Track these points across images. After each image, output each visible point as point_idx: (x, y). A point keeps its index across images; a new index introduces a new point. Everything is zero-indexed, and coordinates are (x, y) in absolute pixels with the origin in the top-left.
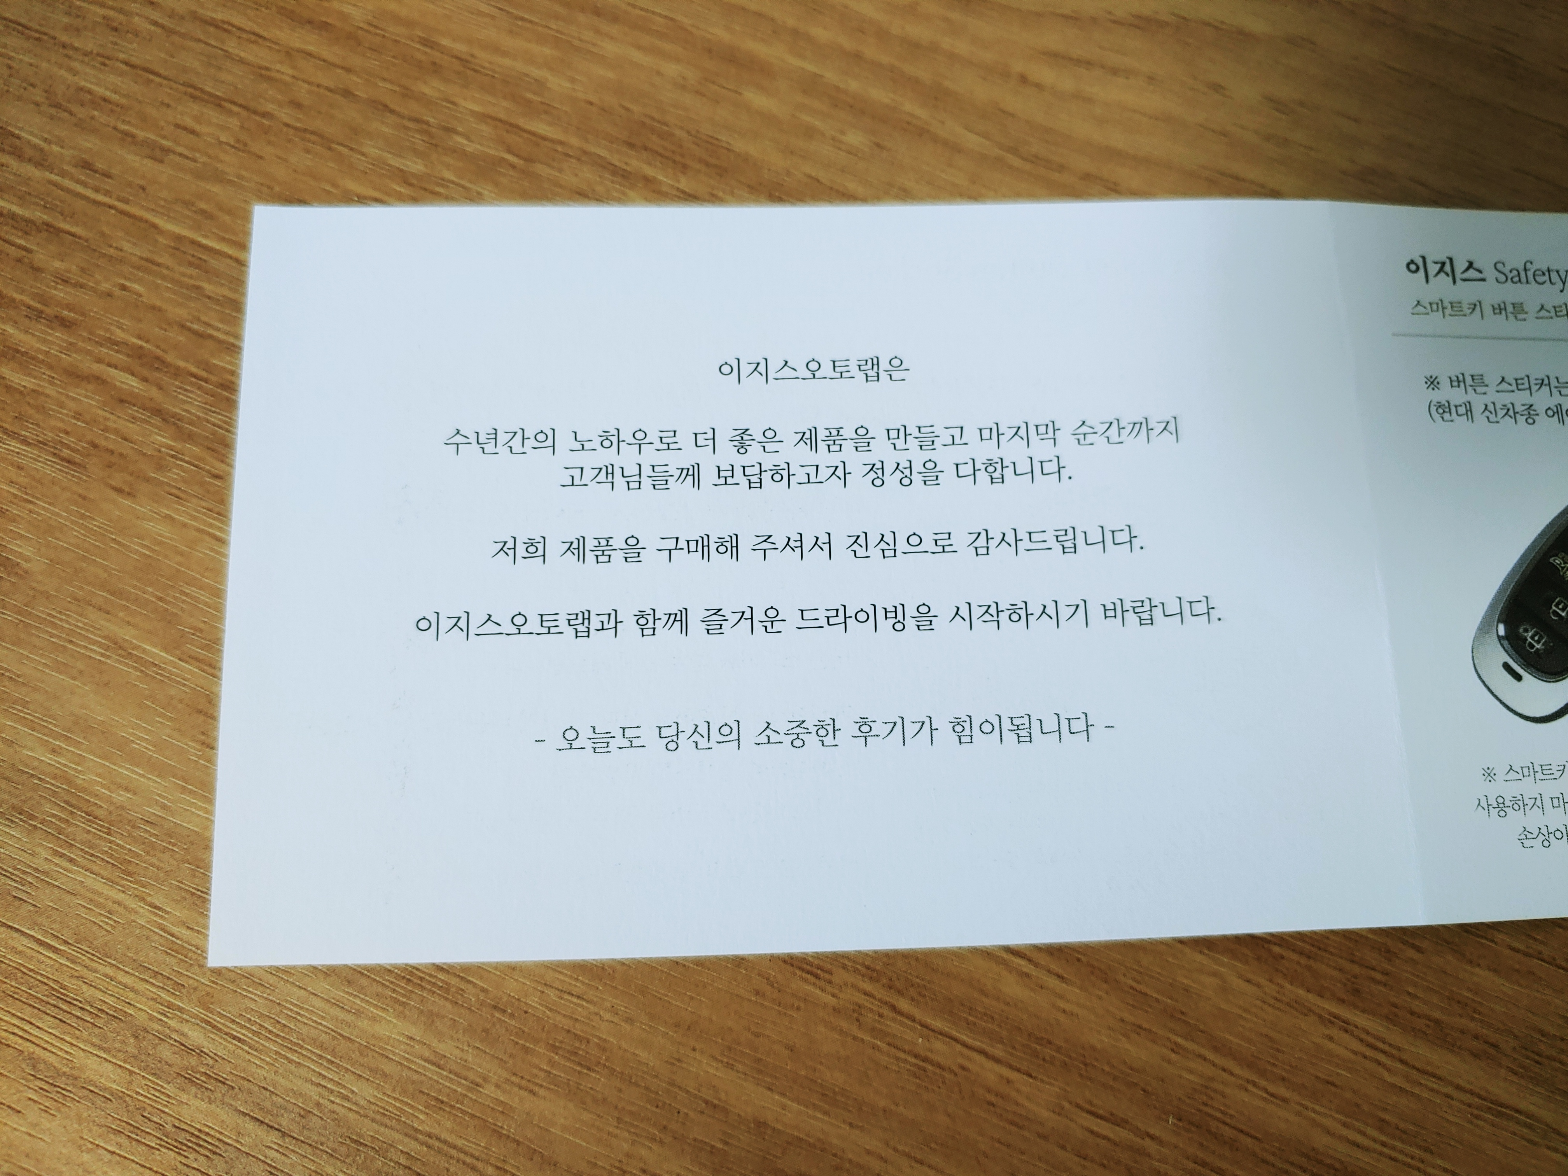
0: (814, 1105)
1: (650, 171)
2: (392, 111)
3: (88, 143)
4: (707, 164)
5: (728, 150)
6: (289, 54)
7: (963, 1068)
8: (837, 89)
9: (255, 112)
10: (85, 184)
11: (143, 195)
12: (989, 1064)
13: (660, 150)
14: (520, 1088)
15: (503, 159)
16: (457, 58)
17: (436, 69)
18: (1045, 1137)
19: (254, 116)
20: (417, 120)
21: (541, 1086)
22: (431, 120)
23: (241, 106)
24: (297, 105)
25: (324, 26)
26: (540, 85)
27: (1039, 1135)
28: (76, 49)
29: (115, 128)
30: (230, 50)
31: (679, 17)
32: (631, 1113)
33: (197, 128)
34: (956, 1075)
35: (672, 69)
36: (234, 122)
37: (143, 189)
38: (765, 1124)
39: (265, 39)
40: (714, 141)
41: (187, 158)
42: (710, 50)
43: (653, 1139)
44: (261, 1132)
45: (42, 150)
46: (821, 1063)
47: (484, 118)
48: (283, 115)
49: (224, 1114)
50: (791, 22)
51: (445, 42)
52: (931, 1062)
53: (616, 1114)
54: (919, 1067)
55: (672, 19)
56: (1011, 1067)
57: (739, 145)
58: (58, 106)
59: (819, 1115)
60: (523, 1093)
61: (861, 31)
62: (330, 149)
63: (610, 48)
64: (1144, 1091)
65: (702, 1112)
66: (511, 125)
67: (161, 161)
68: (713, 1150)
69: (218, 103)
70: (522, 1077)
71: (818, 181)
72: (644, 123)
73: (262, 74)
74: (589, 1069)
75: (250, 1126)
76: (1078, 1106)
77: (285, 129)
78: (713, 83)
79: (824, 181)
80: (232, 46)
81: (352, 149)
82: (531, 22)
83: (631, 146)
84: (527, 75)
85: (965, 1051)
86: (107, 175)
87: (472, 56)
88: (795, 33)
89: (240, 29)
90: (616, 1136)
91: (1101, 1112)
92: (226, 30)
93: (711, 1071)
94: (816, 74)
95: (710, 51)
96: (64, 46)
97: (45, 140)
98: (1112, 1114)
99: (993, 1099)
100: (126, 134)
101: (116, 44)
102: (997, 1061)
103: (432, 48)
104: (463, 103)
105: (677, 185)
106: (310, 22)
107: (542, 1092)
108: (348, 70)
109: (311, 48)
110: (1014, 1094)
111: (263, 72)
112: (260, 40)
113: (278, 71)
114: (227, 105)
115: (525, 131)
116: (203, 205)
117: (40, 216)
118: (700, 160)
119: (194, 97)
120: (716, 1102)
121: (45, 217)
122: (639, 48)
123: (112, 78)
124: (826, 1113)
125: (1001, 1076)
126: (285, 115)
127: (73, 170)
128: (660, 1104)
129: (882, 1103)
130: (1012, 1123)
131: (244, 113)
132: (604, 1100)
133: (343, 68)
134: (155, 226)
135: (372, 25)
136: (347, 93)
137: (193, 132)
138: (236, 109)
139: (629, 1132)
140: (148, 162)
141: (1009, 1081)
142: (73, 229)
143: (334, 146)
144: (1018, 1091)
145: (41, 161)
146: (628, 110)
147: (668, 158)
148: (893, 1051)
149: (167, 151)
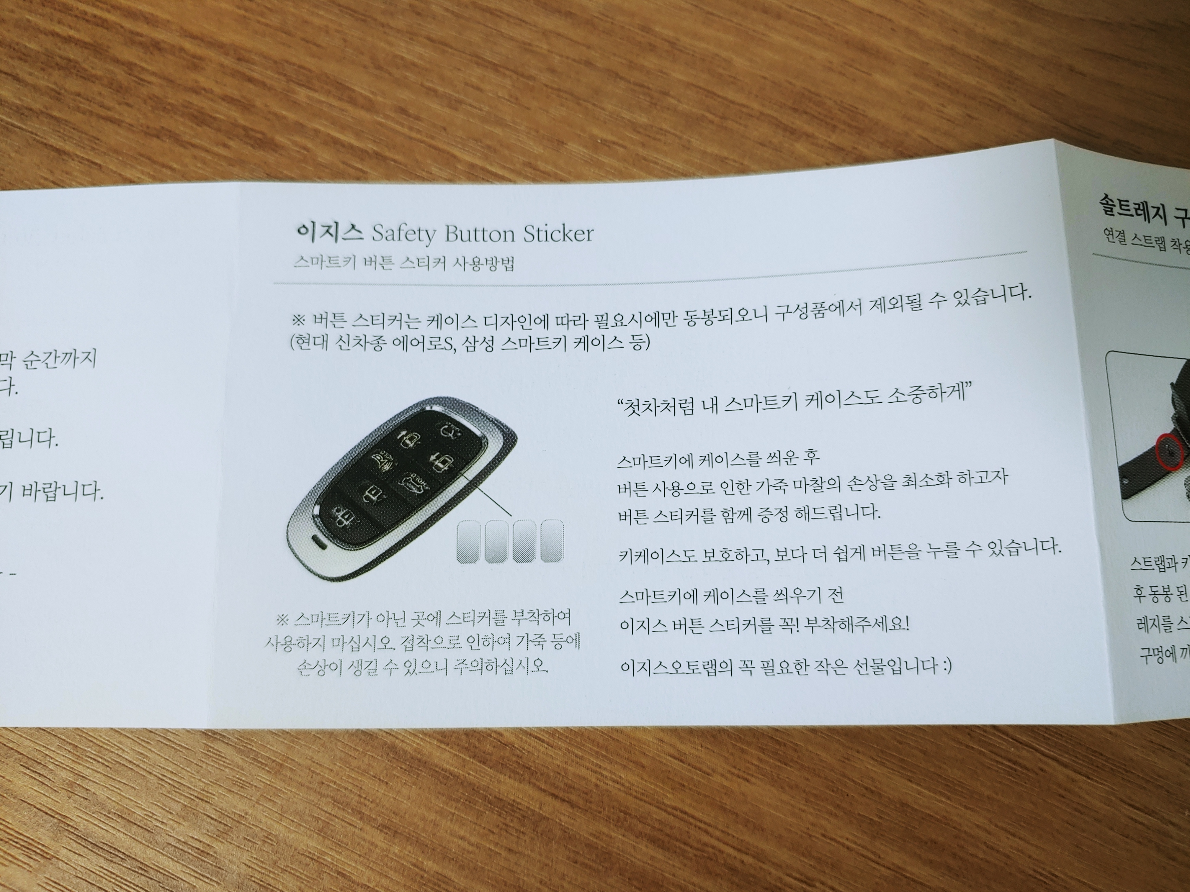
0: (940, 792)
1: (809, 129)
2: (622, 78)
3: (405, 95)
4: (850, 126)
5: (864, 115)
6: (545, 33)
7: (1042, 770)
8: (939, 74)
9: (522, 75)
10: (402, 125)
11: (444, 134)
12: (1060, 768)
13: (816, 114)
14: (739, 776)
15: (703, 116)
16: (666, 40)
17: (652, 48)
18: (1099, 821)
19: (521, 79)
20: (642, 86)
21: (752, 776)
22: (651, 86)
23: (512, 71)
24: (552, 71)
25: (569, 14)
26: (729, 62)
27: (1095, 819)
28: (392, 28)
29: (422, 85)
30: (503, 31)
31: (825, 17)
32: (815, 796)
33: (482, 86)
34: (1037, 774)
35: (821, 55)
36: (508, 82)
37: (445, 129)
38: (907, 805)
39: (527, 23)
40: (853, 109)
41: (475, 108)
42: (849, 42)
43: (831, 814)
44: (557, 804)
45: (370, 100)
46: (945, 763)
47: (688, 85)
48: (543, 78)
49: (531, 791)
50: (905, 23)
51: (657, 29)
52: (1020, 765)
53: (804, 795)
54: (1012, 768)
55: (819, 18)
56: (1075, 771)
57: (872, 113)
58: (380, 68)
59: (944, 800)
60: (739, 780)
61: (954, 31)
62: (578, 104)
63: (777, 38)
64: (1168, 791)
65: (864, 796)
66: (709, 92)
67: (456, 109)
68: (872, 822)
69: (495, 68)
70: (739, 770)
71: (927, 140)
72: (803, 94)
73: (526, 47)
74: (785, 764)
75: (549, 799)
76: (1122, 800)
77: (545, 88)
78: (851, 66)
79: (932, 140)
80: (504, 28)
81: (594, 105)
82: (718, 16)
83: (795, 110)
84: (717, 55)
85: (1042, 757)
86: (418, 118)
87: (678, 40)
88: (908, 31)
89: (508, 15)
90: (804, 811)
91: (1137, 805)
92: (498, 16)
93: (870, 767)
94: (923, 62)
95: (847, 42)
96: (383, 25)
97: (373, 93)
98: (1146, 807)
99: (1061, 792)
100: (429, 89)
101: (420, 24)
102: (1066, 766)
103: (647, 32)
104: (673, 74)
105: (829, 140)
106: (559, 11)
107: (753, 780)
108: (589, 47)
109: (561, 30)
110: (1077, 789)
111: (527, 47)
112: (524, 24)
113: (537, 46)
114: (501, 69)
115: (719, 96)
116: (488, 142)
117: (371, 147)
118: (844, 123)
119: (477, 63)
120: (873, 789)
121: (375, 148)
122: (797, 38)
123: (419, 49)
124: (948, 798)
125: (1068, 777)
126: (545, 78)
127: (393, 115)
128: (835, 789)
129: (987, 792)
130: (1076, 810)
131: (515, 76)
132: (797, 786)
133: (584, 45)
134: (454, 156)
135: (603, 15)
136: (588, 63)
137: (478, 89)
138: (507, 72)
139: (814, 808)
140: (447, 111)
141: (1073, 781)
142: (397, 157)
143: (581, 102)
144: (1080, 788)
145: (370, 106)
146: (790, 83)
147: (822, 120)
148: (994, 756)
149: (460, 102)
